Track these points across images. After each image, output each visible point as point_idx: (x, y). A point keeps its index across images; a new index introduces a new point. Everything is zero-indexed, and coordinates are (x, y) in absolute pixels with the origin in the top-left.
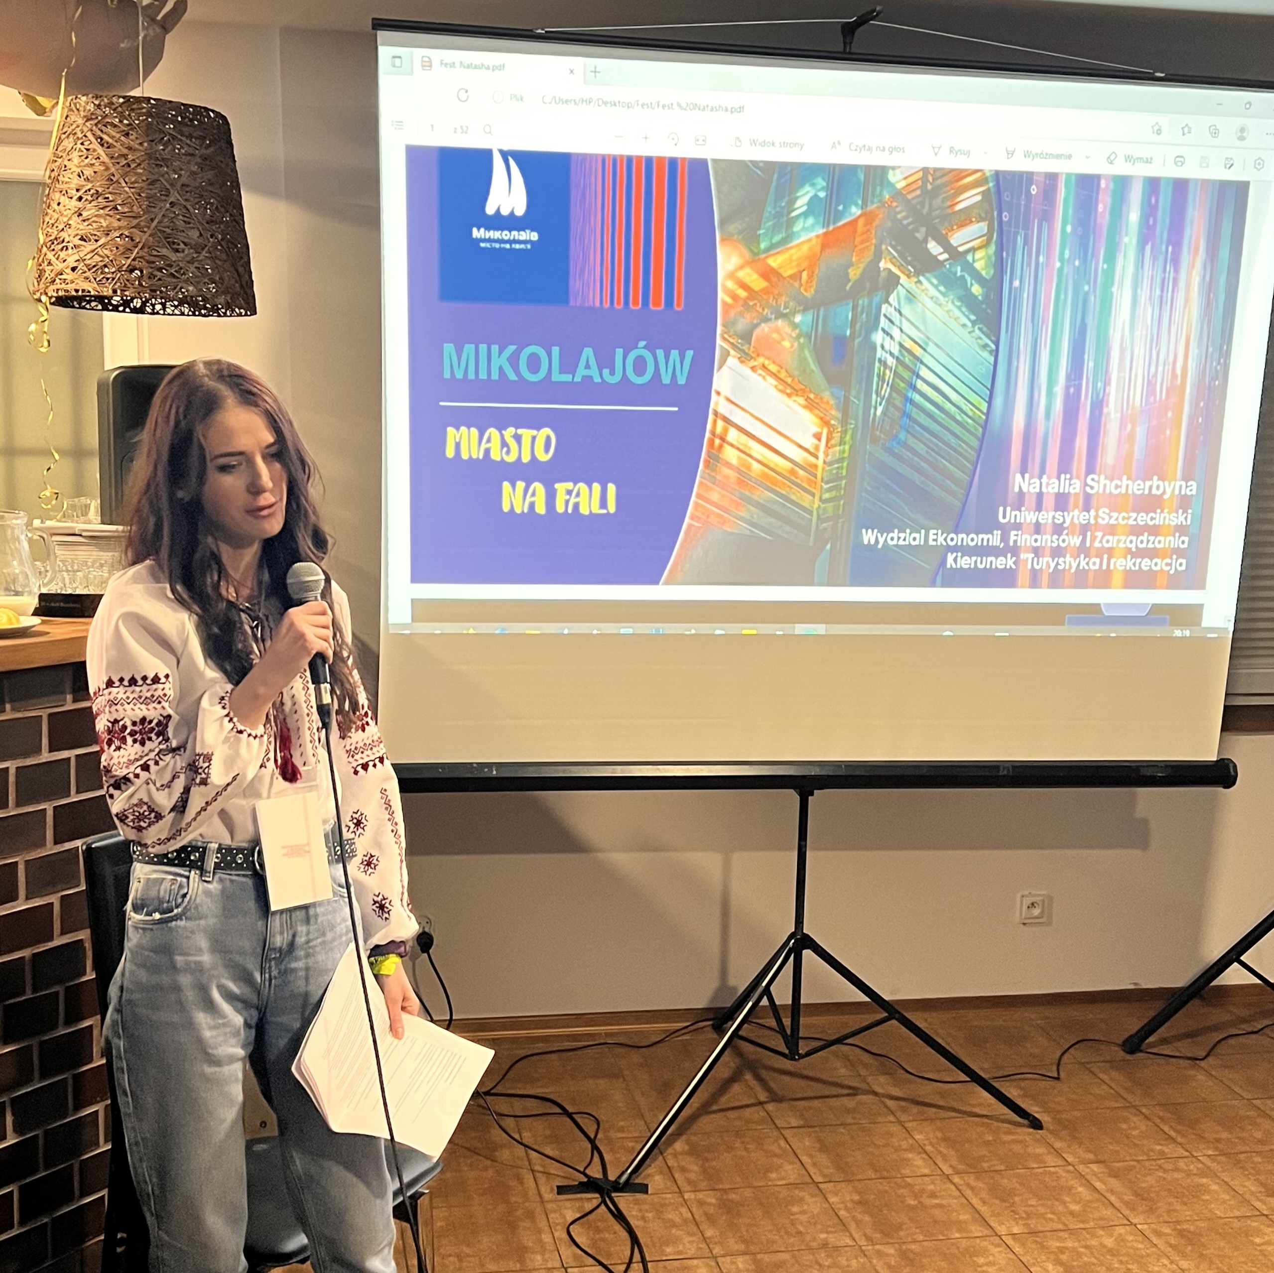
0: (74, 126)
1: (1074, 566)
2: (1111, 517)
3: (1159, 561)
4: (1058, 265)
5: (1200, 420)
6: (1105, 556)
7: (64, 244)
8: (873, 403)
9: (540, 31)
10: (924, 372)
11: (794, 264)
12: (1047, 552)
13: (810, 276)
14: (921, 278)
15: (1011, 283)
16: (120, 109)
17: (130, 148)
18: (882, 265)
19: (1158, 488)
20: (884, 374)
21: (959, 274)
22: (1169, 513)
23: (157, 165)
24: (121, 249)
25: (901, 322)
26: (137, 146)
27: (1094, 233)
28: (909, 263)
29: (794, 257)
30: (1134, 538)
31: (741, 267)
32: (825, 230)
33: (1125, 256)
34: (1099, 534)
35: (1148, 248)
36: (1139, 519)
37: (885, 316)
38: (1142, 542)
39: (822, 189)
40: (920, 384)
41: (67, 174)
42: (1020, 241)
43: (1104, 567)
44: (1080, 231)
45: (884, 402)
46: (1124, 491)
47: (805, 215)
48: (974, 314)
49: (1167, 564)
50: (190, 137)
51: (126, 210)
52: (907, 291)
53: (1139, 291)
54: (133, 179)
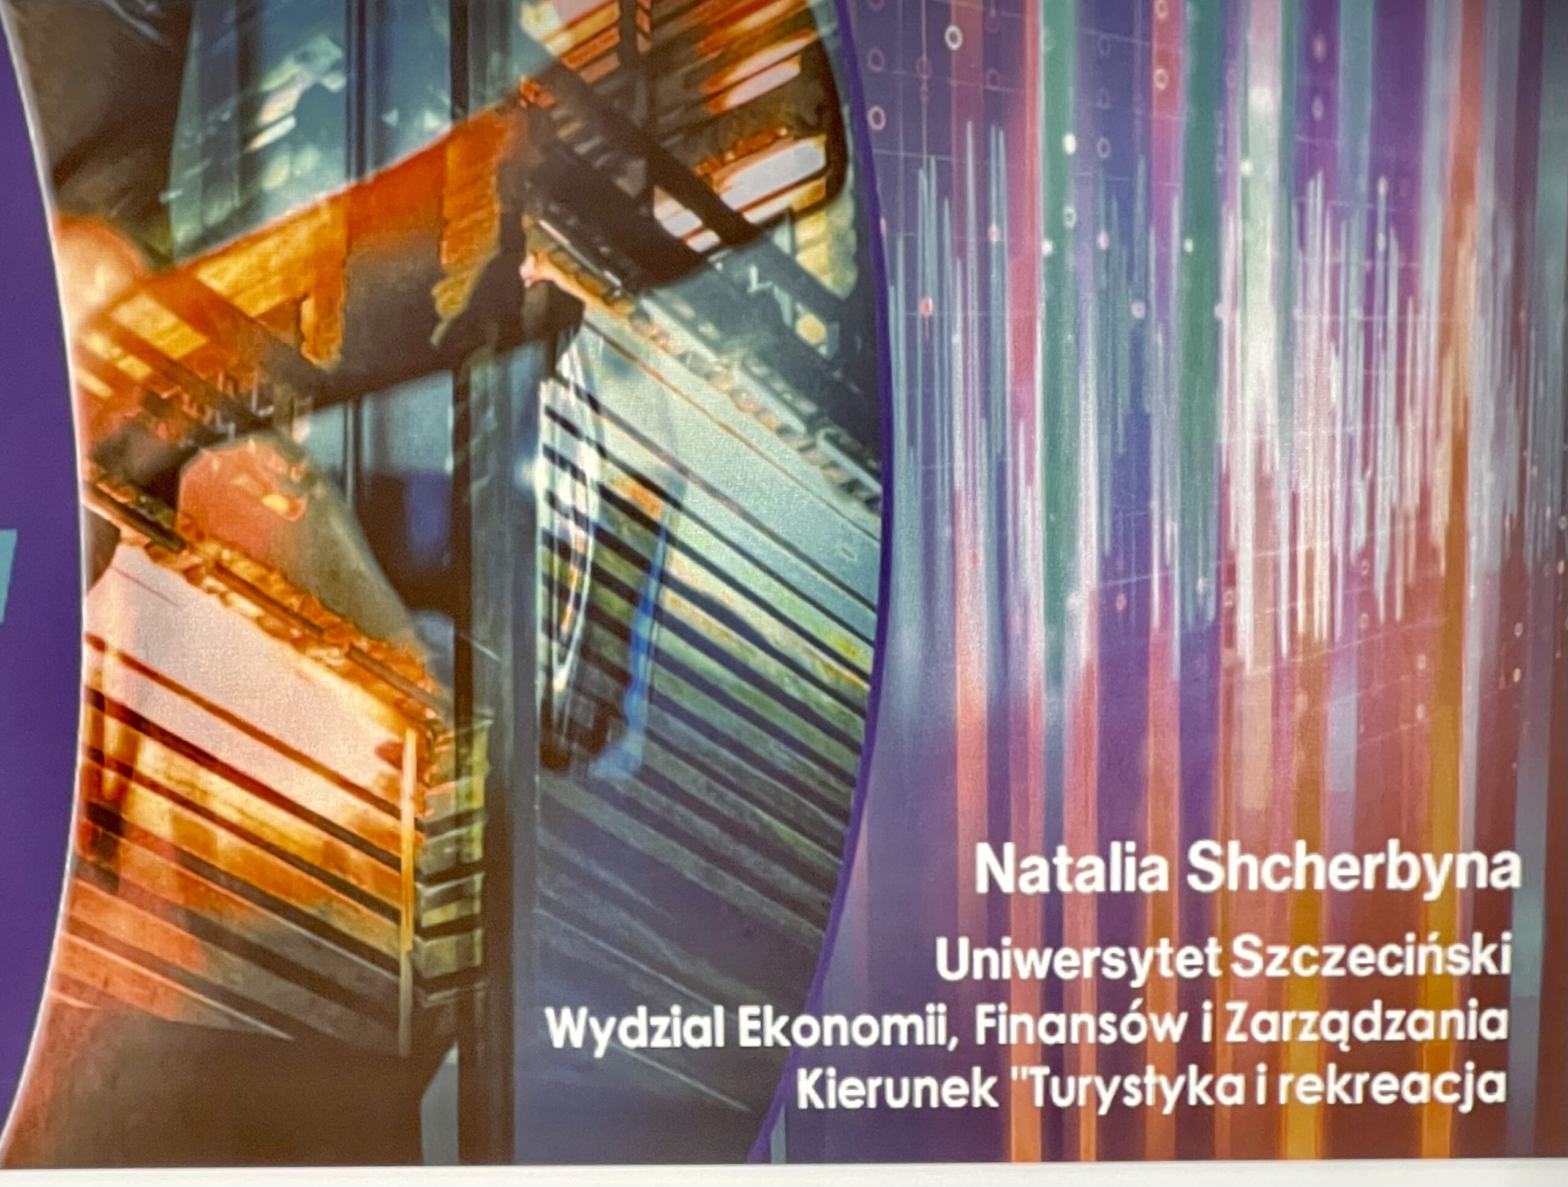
1: (1171, 1096)
2: (1268, 959)
3: (1424, 1078)
4: (1047, 247)
5: (1517, 675)
6: (1262, 1068)
8: (541, 655)
10: (680, 566)
11: (276, 280)
12: (1088, 1059)
13: (326, 310)
14: (647, 304)
15: (911, 304)
18: (530, 270)
19: (1404, 871)
20: (565, 577)
21: (755, 286)
22: (1444, 942)
25: (598, 428)
27: (1147, 152)
28: (604, 262)
29: (274, 262)
30: (1343, 1017)
31: (125, 297)
32: (353, 182)
33: (1245, 216)
34: (1239, 1007)
35: (1316, 189)
36: (1353, 961)
37: (552, 414)
39: (334, 68)
40: (670, 600)
42: (927, 184)
43: (1261, 1099)
44: (1103, 149)
45: (571, 656)
46: (1300, 884)
47: (292, 142)
48: (810, 397)
49: (1447, 1088)
52: (610, 342)
53: (1297, 313)
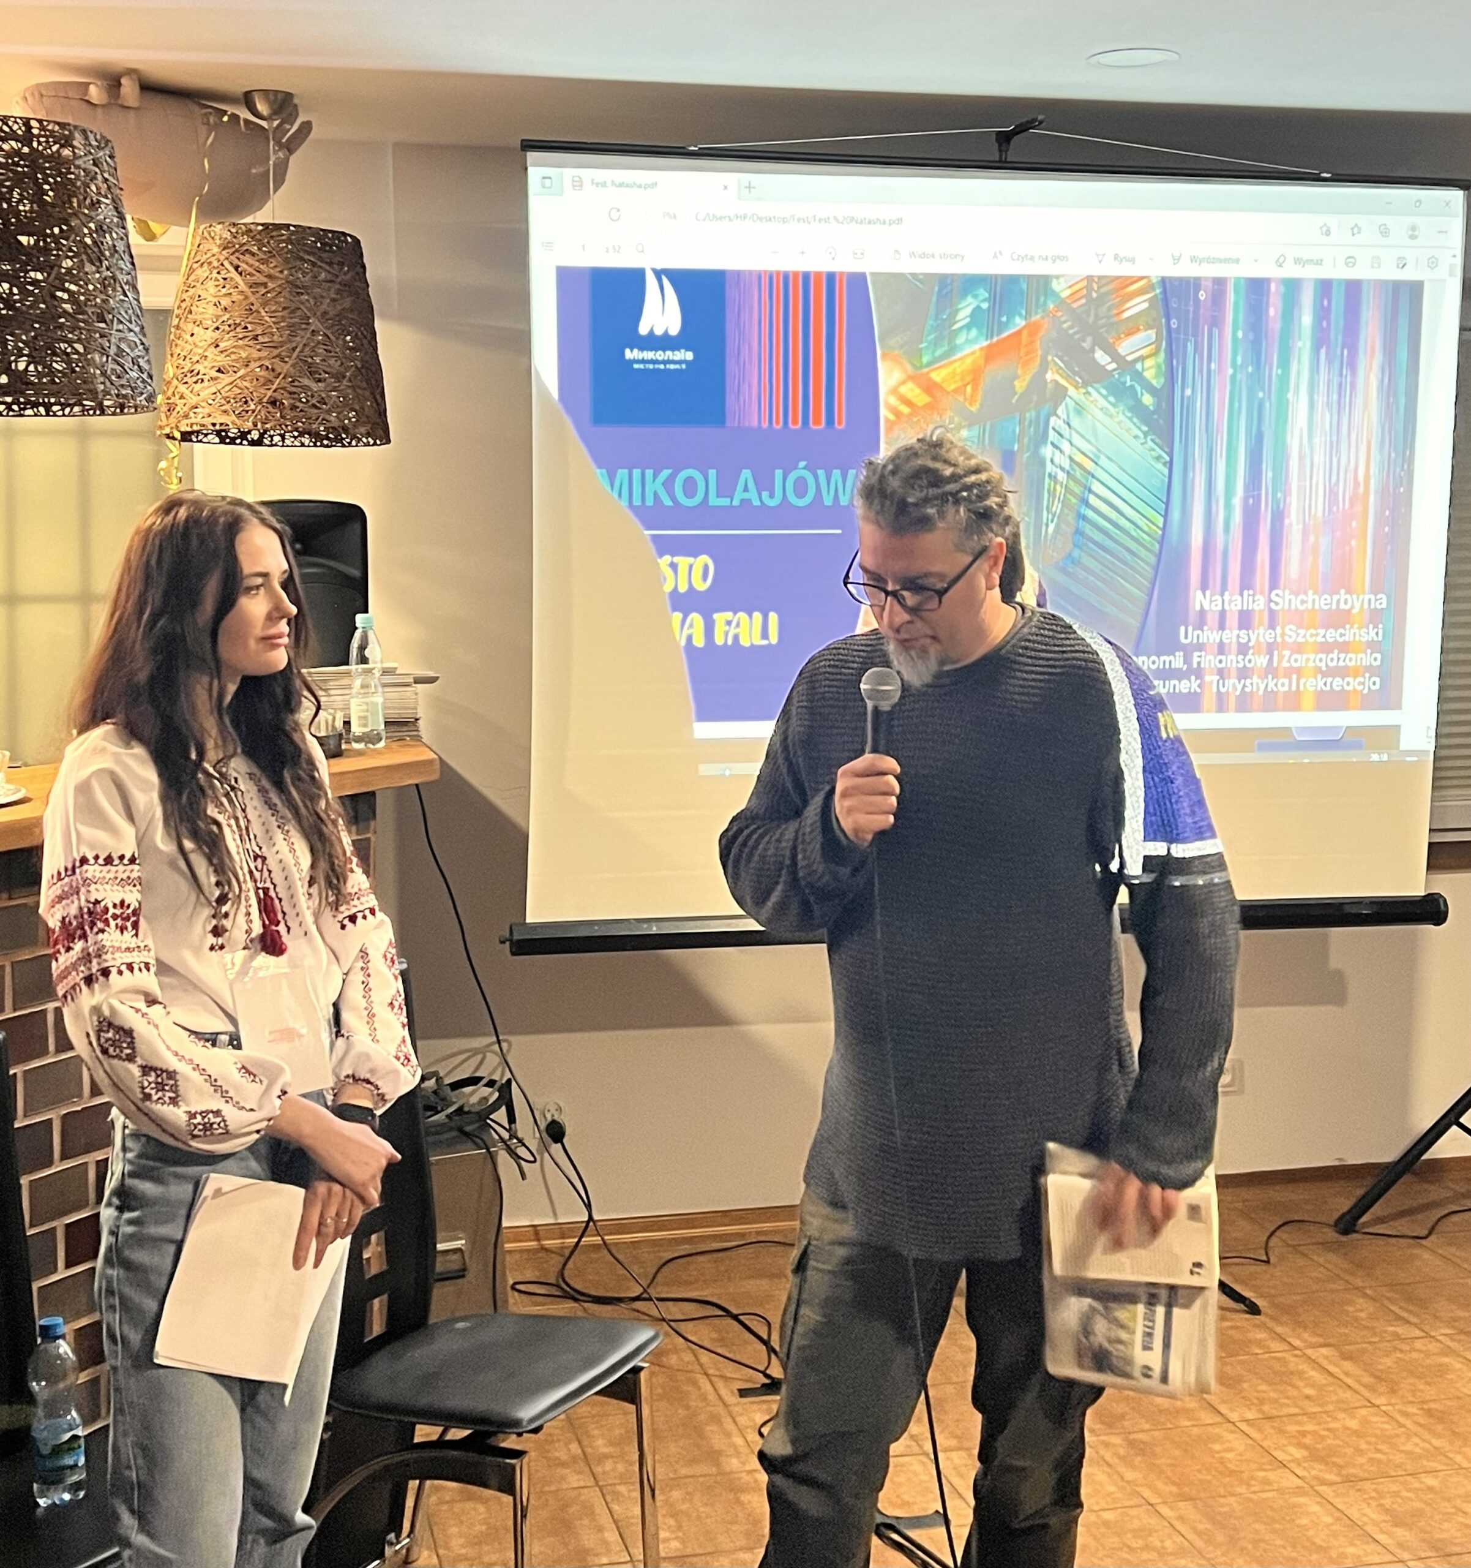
0: (209, 255)
1: (1262, 687)
2: (1298, 634)
3: (1350, 679)
4: (1231, 371)
5: (1387, 529)
6: (1294, 677)
7: (200, 377)
8: (1045, 520)
9: (693, 148)
10: (1096, 487)
11: (958, 378)
12: (1233, 673)
13: (975, 389)
14: (1090, 389)
15: (1183, 391)
16: (258, 237)
17: (270, 276)
18: (1049, 376)
19: (1346, 602)
20: (1055, 489)
21: (1128, 384)
22: (1359, 628)
23: (298, 293)
24: (262, 380)
25: (1071, 435)
26: (278, 274)
27: (1266, 336)
28: (1075, 373)
29: (958, 371)
30: (1324, 656)
31: (903, 383)
32: (988, 342)
33: (1299, 360)
34: (1287, 653)
35: (1323, 351)
36: (1328, 635)
37: (1054, 429)
38: (1332, 660)
39: (984, 300)
40: (1092, 500)
41: (202, 304)
42: (1190, 347)
43: (1294, 688)
44: (1251, 336)
45: (1056, 520)
46: (1310, 606)
47: (968, 327)
48: (1146, 425)
49: (1360, 683)
50: (330, 264)
51: (266, 340)
52: (1076, 403)
53: (1316, 397)
54: (273, 308)
